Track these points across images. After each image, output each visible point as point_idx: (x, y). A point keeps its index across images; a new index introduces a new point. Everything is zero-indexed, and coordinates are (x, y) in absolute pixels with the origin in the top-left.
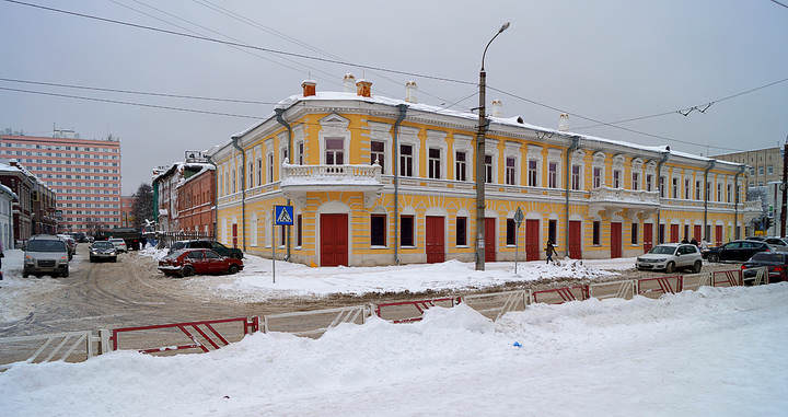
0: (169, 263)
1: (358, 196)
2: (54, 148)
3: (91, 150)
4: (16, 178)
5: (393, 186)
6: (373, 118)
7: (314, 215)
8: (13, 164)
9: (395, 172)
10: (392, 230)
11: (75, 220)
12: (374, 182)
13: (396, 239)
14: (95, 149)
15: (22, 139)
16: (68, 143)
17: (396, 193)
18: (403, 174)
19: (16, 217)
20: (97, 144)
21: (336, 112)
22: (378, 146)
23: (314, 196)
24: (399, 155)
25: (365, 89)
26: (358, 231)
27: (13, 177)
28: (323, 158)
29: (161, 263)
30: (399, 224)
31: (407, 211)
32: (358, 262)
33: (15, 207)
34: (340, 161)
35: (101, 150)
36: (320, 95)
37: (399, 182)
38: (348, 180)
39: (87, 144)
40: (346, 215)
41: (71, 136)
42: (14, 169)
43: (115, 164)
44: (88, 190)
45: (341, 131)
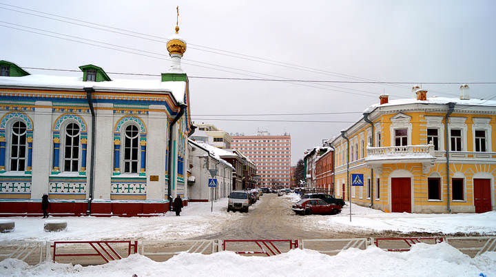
0: (298, 207)
1: (418, 166)
2: (257, 141)
3: (276, 141)
4: (235, 159)
5: (445, 158)
6: (428, 114)
7: (387, 178)
8: (234, 152)
9: (447, 148)
10: (445, 189)
11: (266, 180)
12: (429, 156)
13: (448, 195)
14: (278, 141)
15: (244, 138)
16: (265, 138)
17: (447, 164)
18: (453, 149)
19: (234, 179)
20: (278, 138)
21: (402, 112)
22: (432, 132)
23: (387, 167)
24: (450, 137)
25: (423, 96)
26: (419, 190)
27: (233, 159)
28: (393, 142)
29: (294, 207)
30: (451, 185)
31: (458, 175)
32: (419, 210)
33: (234, 174)
34: (405, 143)
35: (281, 141)
36: (391, 102)
37: (450, 155)
38: (409, 156)
39: (273, 138)
40: (410, 178)
41: (265, 134)
42: (235, 154)
43: (287, 149)
44: (273, 163)
45: (405, 124)
